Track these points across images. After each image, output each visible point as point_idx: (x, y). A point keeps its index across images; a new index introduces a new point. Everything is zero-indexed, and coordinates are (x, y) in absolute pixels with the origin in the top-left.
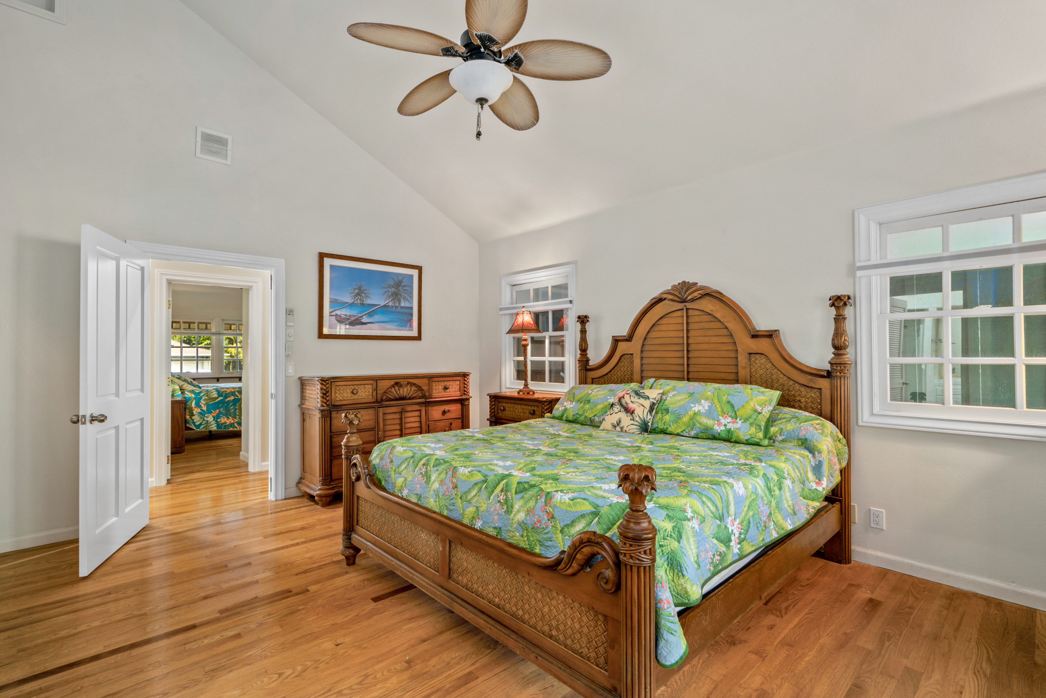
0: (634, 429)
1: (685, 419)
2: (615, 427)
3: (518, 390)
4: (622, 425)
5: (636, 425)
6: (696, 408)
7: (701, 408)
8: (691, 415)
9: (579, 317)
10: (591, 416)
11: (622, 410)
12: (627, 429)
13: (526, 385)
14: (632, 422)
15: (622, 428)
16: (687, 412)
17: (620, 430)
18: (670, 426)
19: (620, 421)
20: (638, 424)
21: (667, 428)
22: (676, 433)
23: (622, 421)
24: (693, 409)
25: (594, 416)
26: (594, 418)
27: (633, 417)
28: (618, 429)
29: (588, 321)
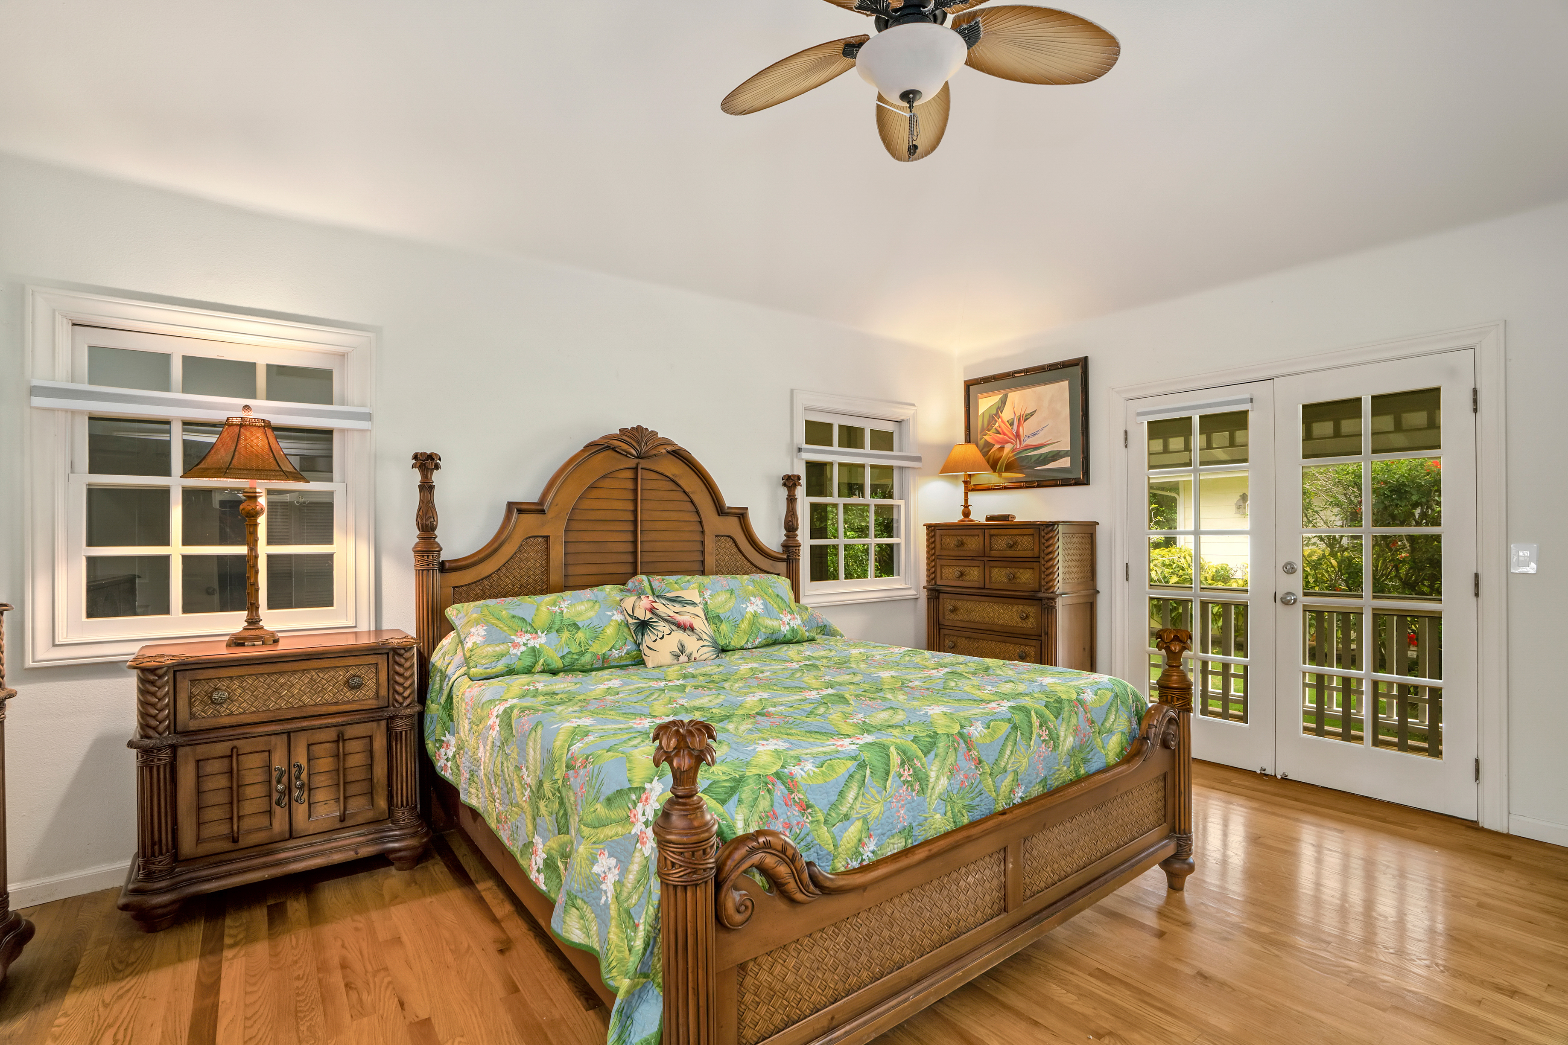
0: (708, 652)
1: (744, 625)
2: (678, 656)
3: (227, 638)
4: (688, 651)
5: (709, 646)
6: (751, 609)
7: (755, 608)
8: (750, 618)
9: (416, 457)
10: (605, 650)
11: (674, 627)
12: (697, 656)
13: (253, 622)
14: (701, 643)
15: (689, 657)
16: (743, 616)
17: (686, 659)
18: (731, 639)
19: (683, 646)
20: (710, 644)
21: (730, 642)
22: (739, 647)
23: (686, 645)
24: (748, 610)
25: (611, 650)
26: (610, 653)
27: (698, 635)
28: (683, 658)
29: (437, 467)
